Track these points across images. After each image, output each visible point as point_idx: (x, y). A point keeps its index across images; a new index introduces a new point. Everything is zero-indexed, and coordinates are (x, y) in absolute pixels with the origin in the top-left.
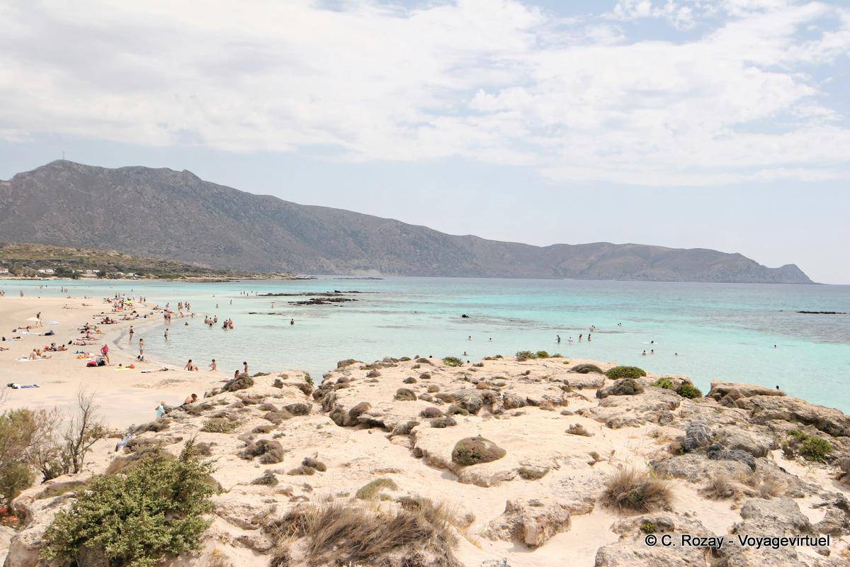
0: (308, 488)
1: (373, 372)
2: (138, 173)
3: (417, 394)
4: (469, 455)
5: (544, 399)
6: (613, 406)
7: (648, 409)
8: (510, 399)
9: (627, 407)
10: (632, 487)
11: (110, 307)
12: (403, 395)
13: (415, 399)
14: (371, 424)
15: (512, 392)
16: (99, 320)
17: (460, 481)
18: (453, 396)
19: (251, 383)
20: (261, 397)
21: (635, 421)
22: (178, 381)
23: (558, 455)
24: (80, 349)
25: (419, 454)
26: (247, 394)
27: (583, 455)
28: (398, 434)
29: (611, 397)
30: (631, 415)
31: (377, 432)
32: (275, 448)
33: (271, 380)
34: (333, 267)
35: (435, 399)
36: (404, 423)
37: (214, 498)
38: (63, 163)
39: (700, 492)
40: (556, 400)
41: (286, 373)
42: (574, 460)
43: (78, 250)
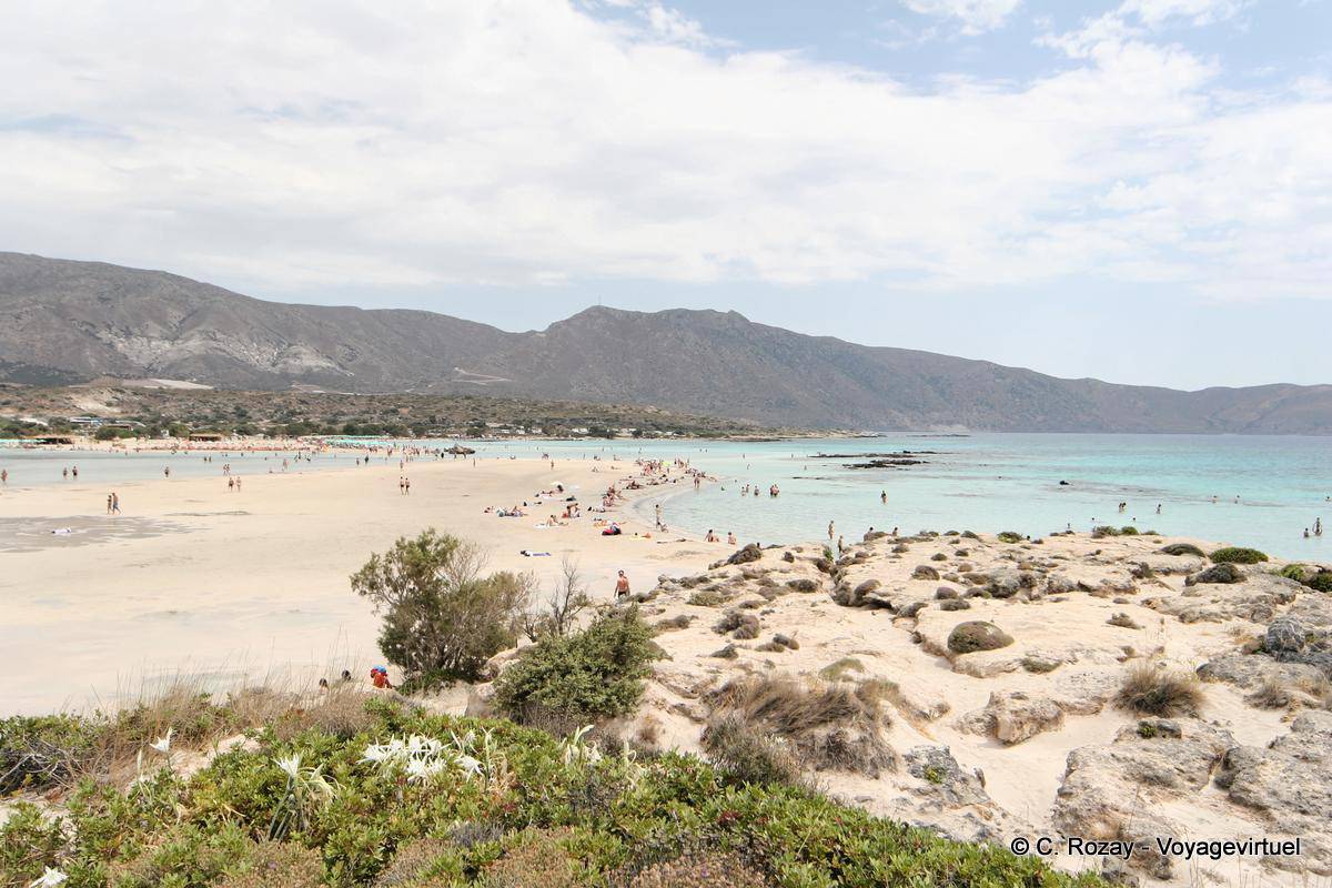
0: (770, 664)
1: (900, 546)
2: (679, 317)
3: (941, 573)
4: (967, 642)
5: (1102, 584)
6: (1196, 596)
7: (1243, 601)
8: (1055, 583)
9: (1213, 598)
10: (1153, 686)
11: (640, 469)
12: (924, 573)
13: (937, 579)
14: (878, 605)
15: (1063, 574)
16: (625, 484)
17: (954, 670)
18: (985, 576)
19: (758, 556)
20: (767, 572)
21: (1216, 615)
22: (693, 553)
23: (1078, 647)
24: (599, 515)
25: (919, 639)
26: (751, 568)
27: (1112, 649)
28: (903, 616)
29: (1200, 586)
30: (1215, 608)
31: (883, 614)
32: (750, 623)
33: (781, 553)
34: (907, 422)
35: (962, 580)
36: (910, 604)
37: (655, 664)
38: (599, 309)
39: (1247, 699)
40: (1119, 586)
41: (802, 546)
42: (1098, 654)
43: (614, 407)
